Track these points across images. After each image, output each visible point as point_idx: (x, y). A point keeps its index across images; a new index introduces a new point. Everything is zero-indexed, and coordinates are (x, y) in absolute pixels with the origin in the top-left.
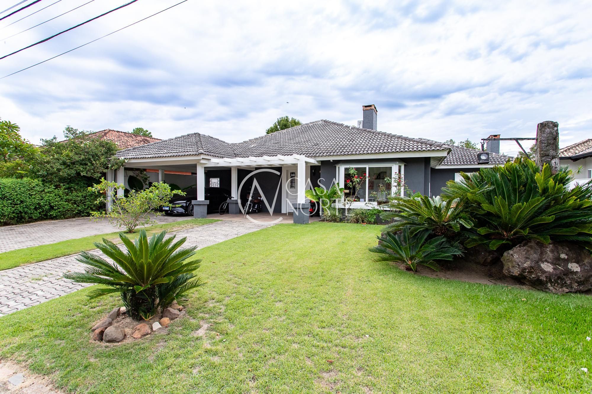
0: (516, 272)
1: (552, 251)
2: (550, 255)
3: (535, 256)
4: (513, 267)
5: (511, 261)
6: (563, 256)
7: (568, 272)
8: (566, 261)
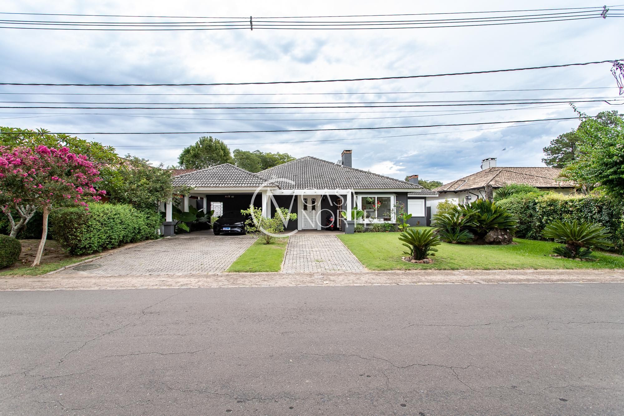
0: (492, 240)
1: (500, 232)
2: (500, 233)
3: (496, 234)
4: (491, 238)
5: (490, 236)
6: (503, 233)
7: (505, 238)
8: (504, 235)
